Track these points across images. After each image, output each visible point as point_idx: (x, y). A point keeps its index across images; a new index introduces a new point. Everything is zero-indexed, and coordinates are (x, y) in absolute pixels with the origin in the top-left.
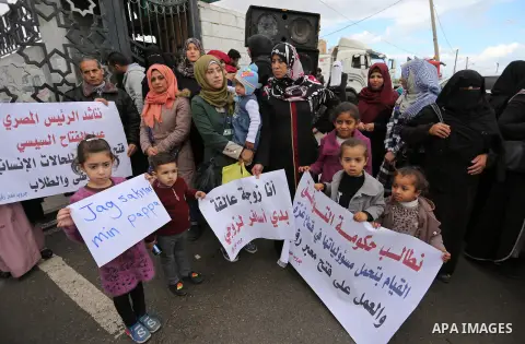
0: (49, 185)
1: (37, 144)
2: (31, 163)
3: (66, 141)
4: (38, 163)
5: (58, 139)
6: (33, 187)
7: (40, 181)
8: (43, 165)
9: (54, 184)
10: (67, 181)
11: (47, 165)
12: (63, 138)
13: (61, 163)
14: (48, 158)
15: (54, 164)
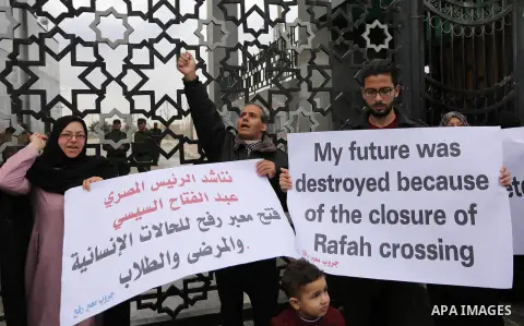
0: (147, 271)
1: (138, 215)
2: (127, 241)
3: (178, 203)
4: (136, 239)
5: (166, 204)
6: (123, 281)
7: (136, 266)
8: (143, 239)
9: (157, 266)
10: (177, 258)
11: (148, 238)
12: (173, 200)
13: (169, 232)
14: (150, 228)
15: (159, 234)
